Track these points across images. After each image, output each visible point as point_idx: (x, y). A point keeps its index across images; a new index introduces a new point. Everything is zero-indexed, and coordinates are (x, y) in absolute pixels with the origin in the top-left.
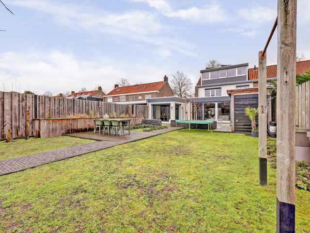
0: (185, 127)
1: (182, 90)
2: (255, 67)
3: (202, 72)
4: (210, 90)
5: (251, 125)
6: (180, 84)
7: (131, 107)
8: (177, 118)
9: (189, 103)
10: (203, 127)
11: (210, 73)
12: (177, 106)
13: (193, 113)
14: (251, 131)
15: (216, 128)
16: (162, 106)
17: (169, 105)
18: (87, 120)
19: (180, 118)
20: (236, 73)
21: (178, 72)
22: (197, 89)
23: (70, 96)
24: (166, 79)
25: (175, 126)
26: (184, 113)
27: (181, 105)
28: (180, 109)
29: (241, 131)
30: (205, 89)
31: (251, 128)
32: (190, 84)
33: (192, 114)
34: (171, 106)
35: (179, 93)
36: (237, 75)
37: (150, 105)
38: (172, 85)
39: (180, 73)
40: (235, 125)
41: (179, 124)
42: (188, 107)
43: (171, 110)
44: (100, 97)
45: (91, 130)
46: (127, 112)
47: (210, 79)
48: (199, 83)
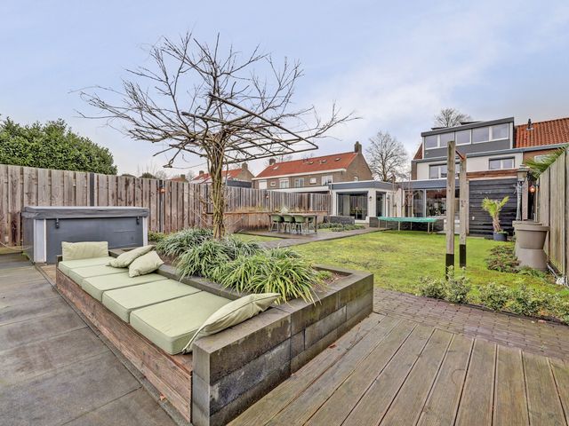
0: (392, 227)
1: (387, 165)
2: (529, 122)
3: (424, 135)
4: (439, 167)
5: (492, 225)
6: (384, 155)
7: (306, 197)
8: (379, 214)
9: (400, 189)
10: (420, 228)
11: (439, 136)
12: (379, 197)
13: (407, 206)
14: (492, 234)
15: (442, 230)
16: (352, 194)
17: (365, 194)
18: (258, 215)
19: (383, 214)
20: (490, 135)
21: (380, 134)
22: (414, 165)
23: (197, 178)
24: (358, 147)
25: (376, 226)
26: (391, 207)
27: (385, 193)
28: (383, 200)
29: (480, 233)
30: (430, 166)
31: (492, 229)
32: (403, 154)
33: (404, 208)
34: (369, 195)
35: (381, 170)
36: (491, 140)
37: (334, 193)
38: (368, 158)
39: (384, 134)
40: (470, 224)
41: (383, 223)
42: (399, 197)
43: (369, 202)
44: (245, 180)
45: (265, 228)
46: (300, 205)
47: (438, 147)
48: (419, 155)
